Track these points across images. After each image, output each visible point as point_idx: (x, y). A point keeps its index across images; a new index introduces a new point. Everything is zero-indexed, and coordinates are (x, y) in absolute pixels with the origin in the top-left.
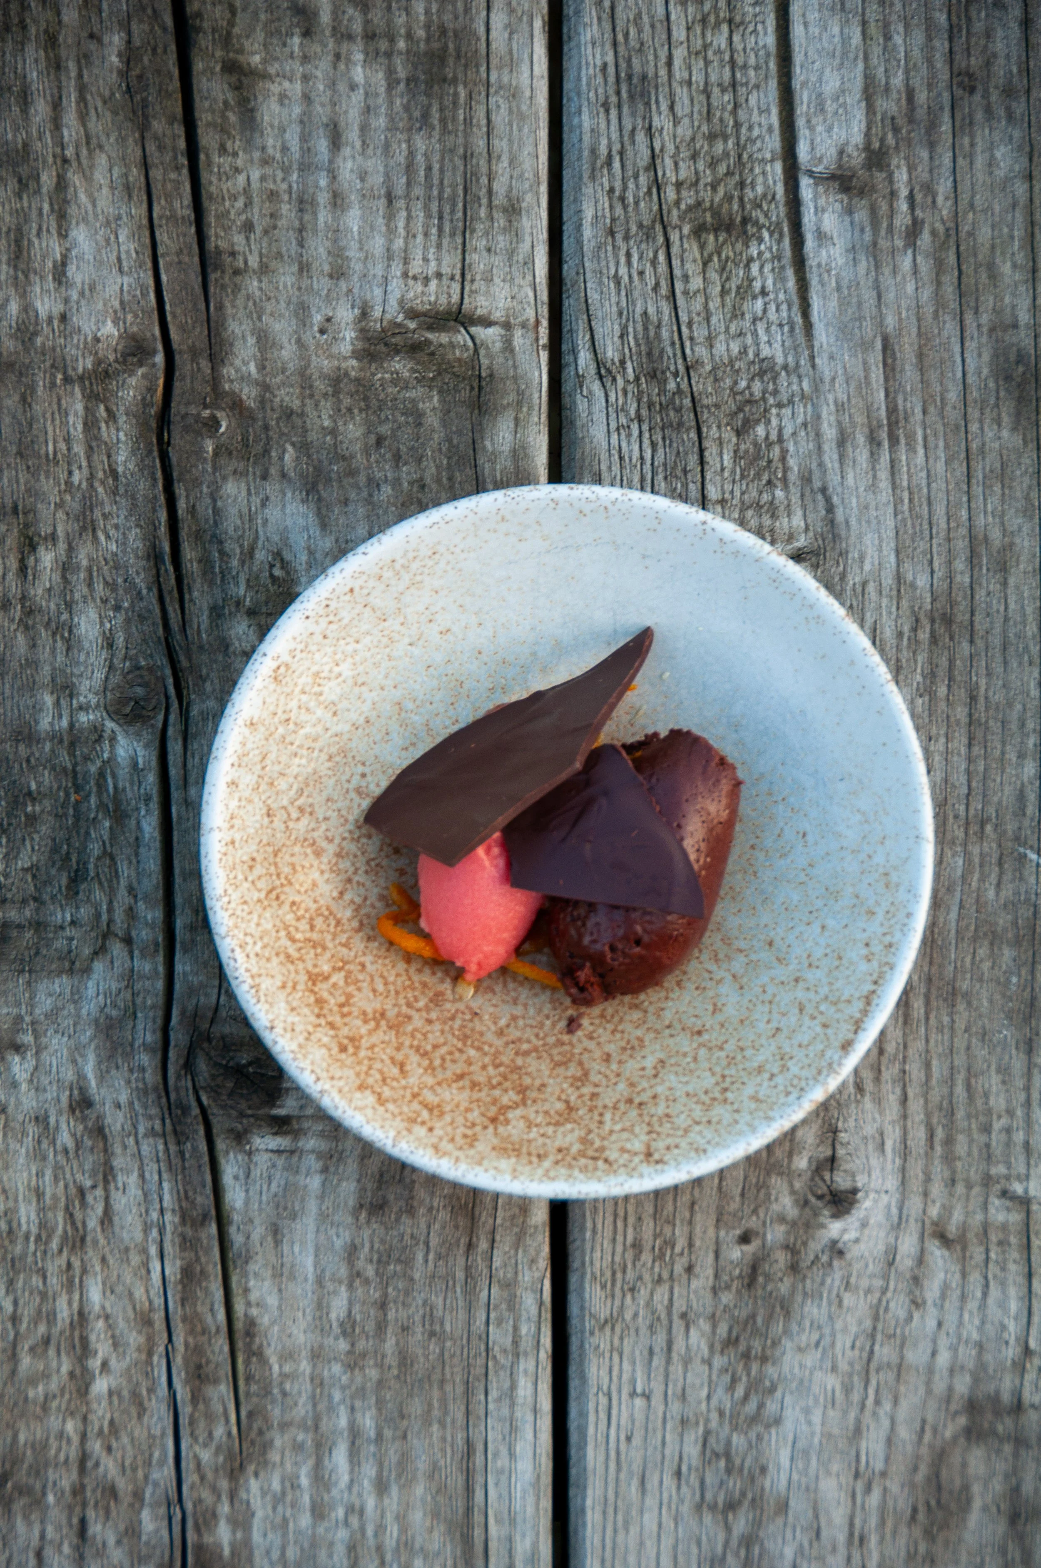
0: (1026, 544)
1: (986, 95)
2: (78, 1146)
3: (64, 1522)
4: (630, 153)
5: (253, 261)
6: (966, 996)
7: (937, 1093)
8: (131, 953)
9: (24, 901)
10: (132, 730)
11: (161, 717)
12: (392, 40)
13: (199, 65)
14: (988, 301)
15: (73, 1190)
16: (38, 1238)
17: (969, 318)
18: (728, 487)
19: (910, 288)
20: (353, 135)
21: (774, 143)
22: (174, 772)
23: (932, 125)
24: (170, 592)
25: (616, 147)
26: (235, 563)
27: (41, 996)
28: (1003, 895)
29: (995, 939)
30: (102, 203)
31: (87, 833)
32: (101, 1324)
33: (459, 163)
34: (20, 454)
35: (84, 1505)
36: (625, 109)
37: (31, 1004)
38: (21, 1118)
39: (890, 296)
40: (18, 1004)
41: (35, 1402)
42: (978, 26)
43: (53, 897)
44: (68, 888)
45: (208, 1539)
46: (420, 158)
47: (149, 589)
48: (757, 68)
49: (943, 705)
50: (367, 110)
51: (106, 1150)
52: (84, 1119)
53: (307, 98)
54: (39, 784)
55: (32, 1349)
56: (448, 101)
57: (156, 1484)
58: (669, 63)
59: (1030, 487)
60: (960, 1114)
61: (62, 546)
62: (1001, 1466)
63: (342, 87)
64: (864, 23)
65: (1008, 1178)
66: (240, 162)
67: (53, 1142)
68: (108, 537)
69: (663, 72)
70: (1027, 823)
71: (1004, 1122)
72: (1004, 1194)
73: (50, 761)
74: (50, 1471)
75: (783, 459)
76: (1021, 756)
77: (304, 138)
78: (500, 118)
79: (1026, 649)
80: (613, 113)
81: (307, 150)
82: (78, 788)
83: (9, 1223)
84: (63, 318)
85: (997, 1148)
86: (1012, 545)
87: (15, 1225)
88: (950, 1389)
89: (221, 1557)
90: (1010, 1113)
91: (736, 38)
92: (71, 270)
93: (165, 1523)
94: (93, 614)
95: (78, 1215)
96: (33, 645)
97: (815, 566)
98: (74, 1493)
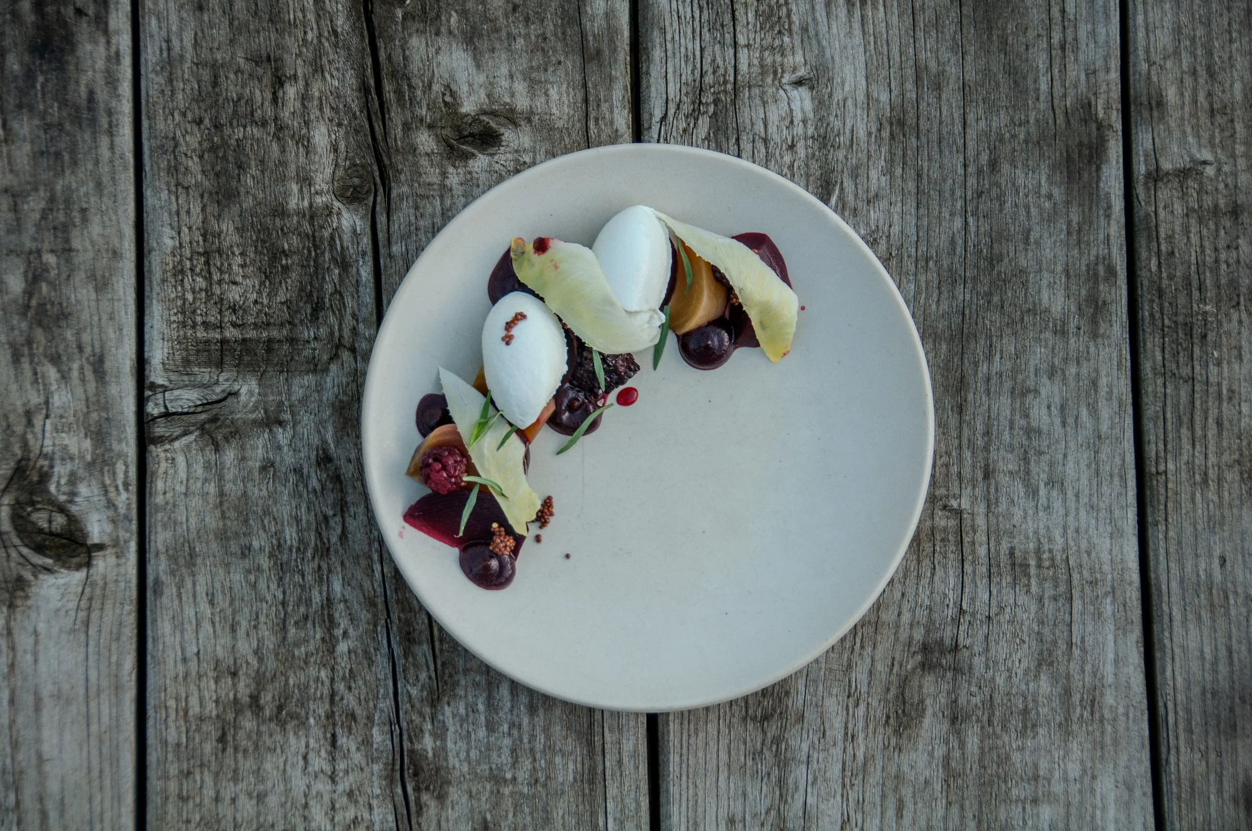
0: (953, 70)
2: (323, 489)
3: (321, 736)
8: (355, 358)
9: (282, 325)
10: (351, 207)
11: (371, 198)
15: (320, 518)
16: (298, 549)
18: (752, 36)
22: (381, 236)
24: (376, 113)
26: (419, 93)
27: (295, 388)
28: (941, 308)
31: (324, 278)
32: (342, 606)
34: (271, 20)
35: (334, 725)
37: (289, 393)
38: (284, 470)
40: (280, 393)
41: (299, 659)
43: (301, 321)
44: (311, 315)
45: (418, 746)
47: (361, 112)
49: (899, 181)
51: (342, 491)
52: (327, 470)
54: (290, 245)
55: (296, 623)
57: (382, 711)
59: (955, 32)
61: (301, 83)
62: (945, 687)
65: (947, 497)
67: (306, 486)
68: (332, 76)
70: (957, 259)
71: (944, 460)
72: (945, 507)
73: (297, 229)
74: (311, 702)
75: (789, 16)
76: (952, 214)
79: (955, 142)
82: (316, 247)
83: (278, 540)
85: (940, 478)
86: (944, 71)
87: (282, 542)
88: (911, 637)
89: (427, 758)
90: (948, 454)
93: (389, 736)
94: (323, 129)
95: (324, 534)
96: (283, 151)
97: (812, 88)
98: (327, 717)
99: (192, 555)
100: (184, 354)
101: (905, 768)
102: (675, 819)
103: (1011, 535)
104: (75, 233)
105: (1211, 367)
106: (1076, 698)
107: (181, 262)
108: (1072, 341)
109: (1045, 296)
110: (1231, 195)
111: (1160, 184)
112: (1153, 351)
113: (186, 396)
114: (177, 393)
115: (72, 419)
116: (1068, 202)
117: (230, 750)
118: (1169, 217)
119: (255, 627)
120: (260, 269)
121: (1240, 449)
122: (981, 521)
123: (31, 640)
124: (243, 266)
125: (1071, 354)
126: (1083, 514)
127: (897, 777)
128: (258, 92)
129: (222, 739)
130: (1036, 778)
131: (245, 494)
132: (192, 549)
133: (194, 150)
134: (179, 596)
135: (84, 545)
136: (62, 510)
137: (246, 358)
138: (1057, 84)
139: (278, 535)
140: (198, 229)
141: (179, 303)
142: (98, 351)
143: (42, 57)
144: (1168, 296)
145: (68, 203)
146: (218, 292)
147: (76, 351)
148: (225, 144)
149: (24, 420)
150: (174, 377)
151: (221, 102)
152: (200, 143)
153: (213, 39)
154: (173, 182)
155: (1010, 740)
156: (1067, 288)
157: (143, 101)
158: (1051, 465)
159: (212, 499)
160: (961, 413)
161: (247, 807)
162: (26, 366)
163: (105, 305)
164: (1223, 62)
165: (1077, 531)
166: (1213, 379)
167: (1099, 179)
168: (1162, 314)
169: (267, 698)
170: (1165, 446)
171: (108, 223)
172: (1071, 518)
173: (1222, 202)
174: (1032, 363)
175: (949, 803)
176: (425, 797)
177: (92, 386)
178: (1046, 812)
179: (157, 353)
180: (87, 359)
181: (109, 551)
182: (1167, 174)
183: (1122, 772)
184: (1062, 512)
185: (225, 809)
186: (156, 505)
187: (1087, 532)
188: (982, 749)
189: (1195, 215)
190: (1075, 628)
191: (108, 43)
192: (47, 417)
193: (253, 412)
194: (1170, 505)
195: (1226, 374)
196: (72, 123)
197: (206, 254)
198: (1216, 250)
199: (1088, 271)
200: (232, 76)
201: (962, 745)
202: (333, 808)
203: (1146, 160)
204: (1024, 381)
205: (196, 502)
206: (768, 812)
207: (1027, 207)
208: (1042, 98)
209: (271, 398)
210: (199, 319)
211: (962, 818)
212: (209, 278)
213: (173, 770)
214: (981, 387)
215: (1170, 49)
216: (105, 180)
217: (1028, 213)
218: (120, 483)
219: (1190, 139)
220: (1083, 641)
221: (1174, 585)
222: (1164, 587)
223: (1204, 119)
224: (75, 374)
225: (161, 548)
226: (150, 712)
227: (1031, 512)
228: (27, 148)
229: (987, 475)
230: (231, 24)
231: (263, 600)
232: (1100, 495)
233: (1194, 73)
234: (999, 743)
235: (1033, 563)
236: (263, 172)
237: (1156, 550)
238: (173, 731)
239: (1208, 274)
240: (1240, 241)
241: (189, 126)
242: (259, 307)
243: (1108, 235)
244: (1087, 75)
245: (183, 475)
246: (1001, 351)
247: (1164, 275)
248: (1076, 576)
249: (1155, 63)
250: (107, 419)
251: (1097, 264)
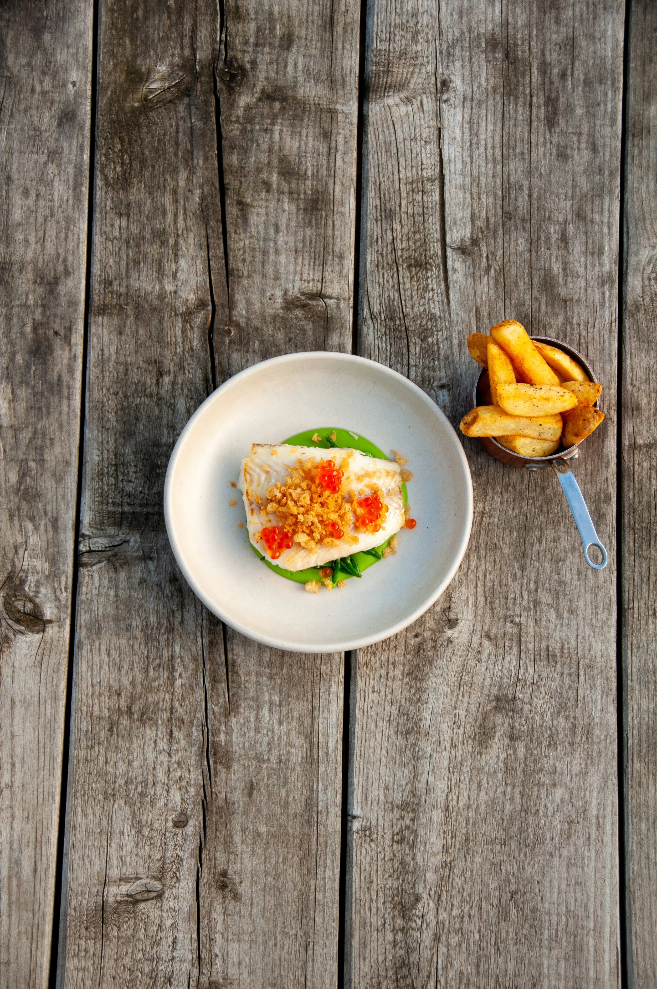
1: (515, 221)
2: (172, 594)
3: (164, 731)
4: (385, 237)
5: (245, 273)
6: (500, 549)
7: (488, 585)
9: (155, 505)
12: (299, 195)
13: (228, 202)
14: (515, 295)
15: (170, 611)
16: (157, 628)
17: (507, 301)
18: (418, 360)
19: (486, 290)
20: (283, 228)
21: (438, 235)
23: (496, 231)
25: (380, 235)
27: (160, 540)
28: (515, 513)
29: (511, 528)
30: (190, 251)
32: (179, 660)
33: (322, 239)
34: (158, 341)
35: (172, 725)
36: (383, 222)
37: (156, 543)
38: (151, 584)
39: (479, 292)
40: (151, 542)
41: (154, 688)
42: (513, 196)
45: (217, 739)
46: (308, 237)
48: (432, 208)
50: (289, 219)
51: (182, 597)
52: (175, 585)
53: (267, 214)
54: (161, 462)
55: (154, 668)
56: (319, 217)
57: (198, 719)
58: (400, 206)
60: (497, 592)
61: (172, 375)
62: (507, 720)
63: (280, 211)
64: (471, 193)
65: (513, 616)
66: (242, 237)
67: (163, 594)
68: (189, 372)
69: (398, 209)
71: (513, 595)
72: (512, 622)
73: (165, 454)
74: (160, 712)
75: (438, 351)
77: (266, 229)
78: (337, 224)
80: (379, 223)
81: (266, 234)
84: (175, 292)
85: (510, 605)
87: (148, 623)
88: (490, 692)
89: (221, 745)
90: (515, 592)
91: (425, 197)
92: (179, 275)
93: (201, 732)
94: (183, 400)
95: (172, 620)
96: (160, 411)
97: (449, 390)
98: (168, 721)
99: (100, 628)
100: (101, 518)
101: (483, 764)
102: (356, 786)
103: (547, 639)
104: (46, 451)
106: (579, 730)
107: (102, 469)
111: (636, 451)
112: (629, 542)
113: (101, 542)
114: (96, 540)
115: (39, 551)
116: (586, 459)
117: (114, 736)
118: (640, 469)
119: (132, 669)
120: (144, 474)
122: (531, 630)
123: (11, 670)
124: (135, 472)
126: (587, 629)
127: (479, 769)
128: (148, 379)
129: (111, 730)
130: (555, 773)
131: (130, 596)
132: (100, 625)
133: (113, 409)
134: (92, 650)
135: (41, 620)
136: (31, 600)
137: (134, 523)
139: (147, 619)
140: (112, 451)
141: (100, 491)
142: (55, 515)
143: (35, 356)
144: (638, 512)
145: (44, 435)
146: (121, 486)
147: (43, 514)
148: (129, 406)
149: (13, 551)
150: (95, 531)
151: (128, 383)
152: (116, 406)
153: (126, 350)
154: (100, 426)
155: (541, 751)
157: (87, 382)
158: (571, 601)
159: (111, 598)
161: (122, 767)
162: (16, 522)
163: (60, 491)
165: (583, 638)
167: (603, 447)
168: (635, 522)
169: (136, 709)
170: (633, 594)
171: (64, 446)
172: (580, 631)
174: (563, 545)
175: (507, 785)
176: (219, 767)
177: (51, 534)
178: (560, 792)
179: (86, 518)
180: (49, 519)
181: (55, 624)
182: (640, 446)
183: (602, 772)
184: (575, 627)
185: (110, 768)
186: (82, 600)
187: (589, 638)
188: (526, 755)
190: (580, 691)
191: (70, 350)
192: (26, 549)
193: (136, 552)
194: (635, 626)
196: (48, 392)
197: (116, 465)
200: (135, 370)
201: (515, 753)
202: (169, 771)
203: (629, 438)
204: (558, 555)
205: (103, 599)
206: (407, 784)
209: (147, 545)
210: (110, 500)
211: (513, 793)
212: (116, 479)
213: (83, 745)
214: (535, 557)
215: (644, 379)
216: (64, 423)
218: (63, 587)
220: (584, 699)
221: (635, 670)
222: (629, 671)
224: (42, 527)
225: (83, 623)
226: (73, 713)
227: (558, 626)
228: (24, 404)
229: (536, 605)
230: (136, 342)
231: (136, 654)
232: (597, 619)
234: (536, 752)
235: (558, 654)
236: (149, 422)
237: (626, 651)
238: (84, 723)
241: (110, 396)
242: (142, 495)
243: (607, 478)
245: (97, 584)
246: (546, 538)
247: (637, 501)
248: (581, 663)
249: (635, 386)
250: (58, 552)
251: (600, 493)
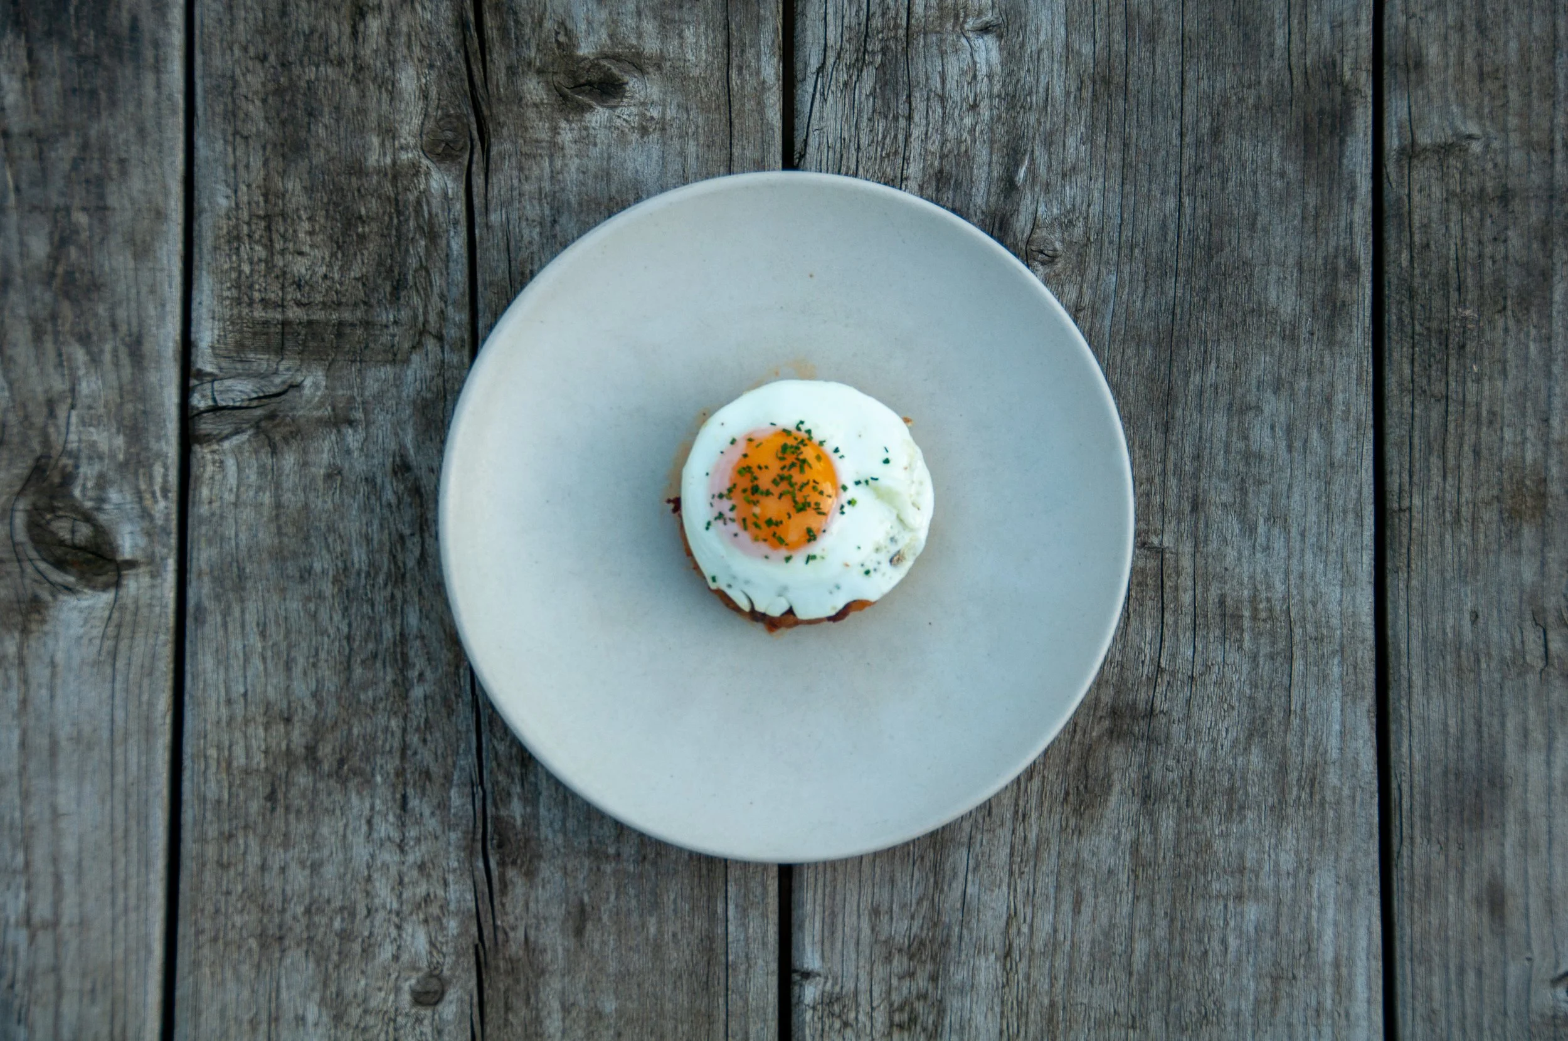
0: (1171, 19)
2: (399, 503)
3: (389, 797)
8: (442, 348)
9: (356, 305)
10: (443, 166)
11: (467, 156)
15: (395, 537)
16: (368, 574)
22: (477, 202)
24: (475, 54)
26: (527, 31)
27: (369, 381)
28: (1147, 305)
29: (1140, 341)
31: (407, 251)
32: (418, 643)
35: (405, 784)
37: (362, 388)
38: (353, 478)
40: (351, 387)
41: (366, 704)
43: (379, 302)
44: (391, 294)
45: (503, 813)
47: (458, 51)
49: (1102, 151)
51: (422, 506)
52: (404, 480)
54: (368, 210)
55: (363, 662)
57: (462, 769)
61: (386, 15)
62: (1136, 759)
65: (1147, 532)
67: (380, 499)
68: (424, 8)
70: (1168, 246)
72: (1144, 545)
73: (376, 190)
74: (378, 757)
76: (1164, 193)
79: (1170, 106)
82: (399, 213)
83: (345, 562)
86: (1159, 20)
87: (349, 564)
89: (514, 827)
90: (1150, 481)
93: (470, 799)
94: (411, 71)
95: (400, 557)
96: (363, 96)
97: (1000, 37)
98: (397, 775)
99: (241, 576)
100: (238, 336)
101: (1086, 855)
102: (809, 907)
103: (1222, 580)
104: (111, 188)
105: (1469, 384)
106: (1293, 776)
107: (236, 227)
108: (1303, 348)
109: (1273, 294)
110: (1500, 177)
111: (1415, 162)
112: (1401, 363)
113: (239, 387)
114: (228, 383)
115: (102, 410)
116: (1303, 182)
117: (280, 811)
118: (1425, 202)
119: (314, 665)
120: (331, 237)
121: (1500, 483)
122: (1186, 563)
123: (47, 672)
124: (311, 233)
125: (1301, 364)
126: (1309, 556)
127: (1075, 865)
128: (334, 26)
129: (271, 797)
130: (1242, 870)
131: (306, 506)
132: (241, 570)
133: (256, 93)
134: (225, 625)
135: (112, 561)
136: (88, 518)
137: (312, 344)
138: (1295, 38)
139: (345, 555)
140: (259, 187)
141: (234, 275)
142: (135, 329)
144: (1421, 297)
145: (104, 151)
146: (281, 264)
147: (109, 329)
148: (293, 86)
149: (45, 410)
150: (225, 364)
151: (289, 34)
152: (264, 85)
154: (230, 130)
155: (1212, 825)
156: (1300, 284)
157: (197, 32)
158: (1273, 496)
159: (266, 512)
160: (1166, 431)
161: (299, 878)
162: (49, 346)
163: (145, 275)
164: (1496, 16)
165: (1301, 576)
166: (1471, 398)
167: (1342, 154)
168: (1413, 319)
169: (325, 750)
170: (1411, 477)
171: (151, 177)
172: (1294, 561)
173: (1490, 185)
174: (1254, 374)
175: (1136, 898)
176: (511, 873)
177: (127, 372)
178: (1252, 912)
179: (206, 335)
180: (123, 340)
181: (142, 570)
182: (1425, 150)
183: (1344, 866)
184: (1283, 554)
185: (272, 880)
186: (200, 516)
187: (1313, 577)
188: (1177, 833)
189: (1456, 200)
190: (1294, 693)
192: (73, 407)
193: (318, 408)
194: (1414, 549)
195: (1487, 393)
196: (111, 55)
197: (268, 217)
198: (1480, 242)
199: (1325, 264)
201: (1154, 829)
202: (401, 883)
203: (1399, 133)
204: (1243, 396)
205: (247, 514)
206: (920, 902)
207: (1255, 186)
208: (1277, 55)
209: (340, 392)
210: (257, 296)
211: (1152, 915)
212: (269, 247)
213: (212, 832)
214: (1193, 402)
216: (150, 125)
217: (1256, 193)
218: (157, 488)
219: (1454, 109)
220: (1303, 709)
221: (1415, 644)
222: (1403, 646)
223: (1471, 84)
224: (107, 357)
225: (205, 567)
226: (187, 762)
227: (1246, 553)
228: (56, 84)
229: (1195, 507)
231: (324, 633)
232: (1330, 534)
233: (1461, 28)
234: (1199, 827)
235: (1247, 614)
236: (337, 121)
237: (1395, 602)
238: (213, 784)
239: (1469, 272)
240: (1510, 233)
241: (250, 64)
242: (328, 283)
243: (1351, 223)
244: (1332, 28)
245: (232, 481)
246: (1218, 360)
247: (1417, 272)
248: (1298, 631)
249: (1414, 15)
250: (144, 412)
251: (1336, 257)
